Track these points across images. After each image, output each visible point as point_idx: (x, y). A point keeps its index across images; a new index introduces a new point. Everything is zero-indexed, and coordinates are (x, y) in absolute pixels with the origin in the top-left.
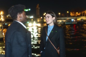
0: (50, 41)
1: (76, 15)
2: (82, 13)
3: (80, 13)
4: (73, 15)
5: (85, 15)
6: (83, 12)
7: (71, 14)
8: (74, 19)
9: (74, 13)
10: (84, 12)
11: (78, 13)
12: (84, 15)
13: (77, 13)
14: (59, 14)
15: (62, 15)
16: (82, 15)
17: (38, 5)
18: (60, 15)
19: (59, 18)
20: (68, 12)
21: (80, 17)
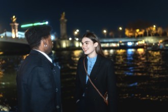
0: (92, 84)
1: (136, 34)
2: (147, 31)
3: (143, 31)
4: (130, 34)
5: (153, 34)
6: (149, 29)
7: (127, 33)
8: (132, 42)
9: (132, 30)
10: (151, 28)
11: (140, 31)
12: (151, 34)
13: (138, 30)
14: (105, 31)
15: (110, 34)
16: (148, 34)
17: (64, 13)
18: (106, 35)
19: (105, 41)
20: (121, 29)
21: (143, 39)
